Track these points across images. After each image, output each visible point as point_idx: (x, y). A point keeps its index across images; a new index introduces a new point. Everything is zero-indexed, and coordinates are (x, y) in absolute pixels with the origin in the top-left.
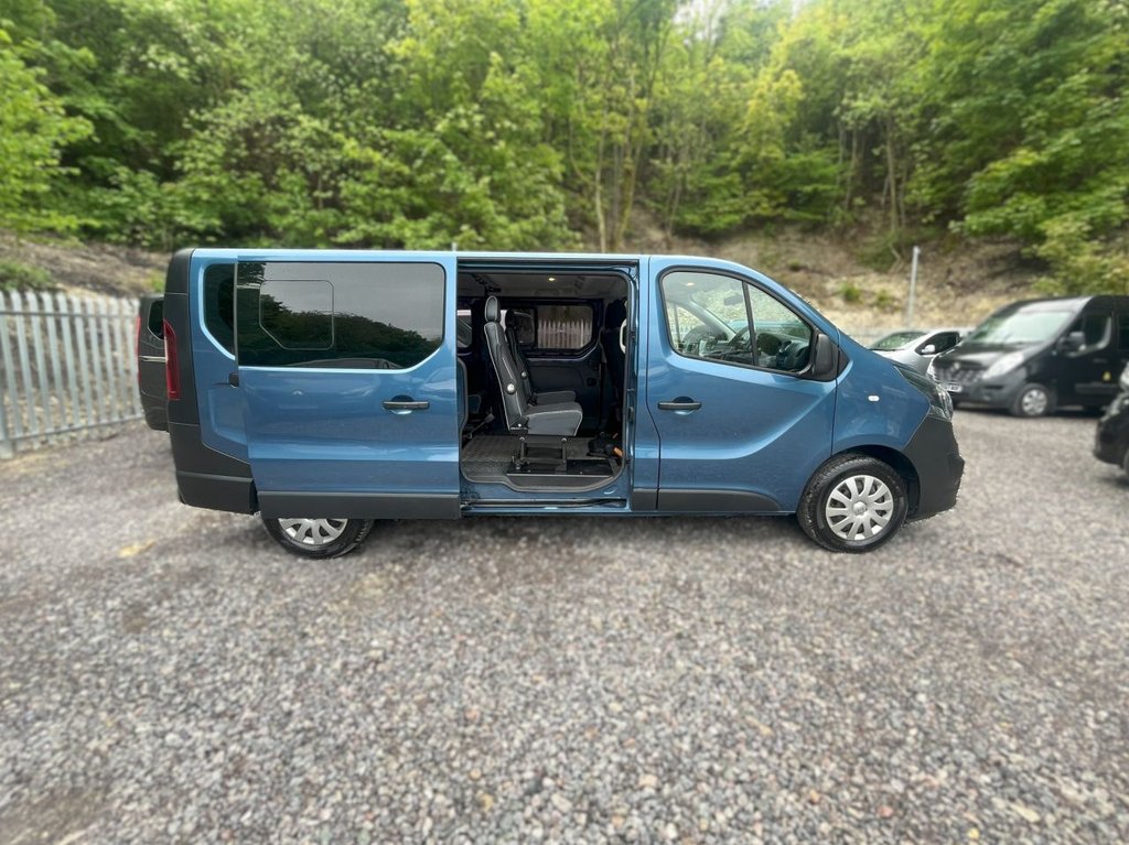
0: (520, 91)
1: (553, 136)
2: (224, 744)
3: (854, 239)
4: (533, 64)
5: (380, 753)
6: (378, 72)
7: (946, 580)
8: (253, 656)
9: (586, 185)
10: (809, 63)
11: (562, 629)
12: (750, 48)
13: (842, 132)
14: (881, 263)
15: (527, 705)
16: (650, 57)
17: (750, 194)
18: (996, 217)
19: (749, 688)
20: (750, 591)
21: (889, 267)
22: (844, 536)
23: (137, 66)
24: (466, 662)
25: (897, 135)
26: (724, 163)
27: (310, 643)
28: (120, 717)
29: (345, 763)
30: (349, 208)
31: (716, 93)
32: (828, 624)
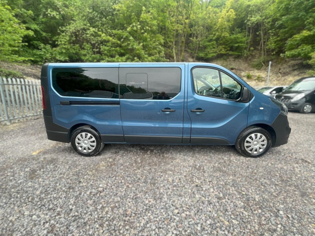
0: (151, 18)
1: (161, 32)
2: (50, 220)
3: (250, 60)
4: (155, 9)
5: (97, 226)
6: (111, 14)
7: (285, 168)
8: (64, 189)
9: (171, 46)
10: (237, 7)
11: (159, 182)
12: (219, 3)
13: (247, 28)
14: (259, 67)
15: (146, 209)
16: (189, 7)
17: (218, 47)
18: (295, 52)
19: (220, 206)
20: (220, 170)
21: (261, 68)
22: (250, 152)
23: (45, 15)
24: (128, 193)
25: (264, 28)
26: (211, 38)
27: (81, 185)
28: (20, 209)
29: (86, 230)
30: (103, 54)
31: (209, 17)
32: (246, 183)
